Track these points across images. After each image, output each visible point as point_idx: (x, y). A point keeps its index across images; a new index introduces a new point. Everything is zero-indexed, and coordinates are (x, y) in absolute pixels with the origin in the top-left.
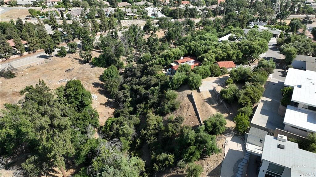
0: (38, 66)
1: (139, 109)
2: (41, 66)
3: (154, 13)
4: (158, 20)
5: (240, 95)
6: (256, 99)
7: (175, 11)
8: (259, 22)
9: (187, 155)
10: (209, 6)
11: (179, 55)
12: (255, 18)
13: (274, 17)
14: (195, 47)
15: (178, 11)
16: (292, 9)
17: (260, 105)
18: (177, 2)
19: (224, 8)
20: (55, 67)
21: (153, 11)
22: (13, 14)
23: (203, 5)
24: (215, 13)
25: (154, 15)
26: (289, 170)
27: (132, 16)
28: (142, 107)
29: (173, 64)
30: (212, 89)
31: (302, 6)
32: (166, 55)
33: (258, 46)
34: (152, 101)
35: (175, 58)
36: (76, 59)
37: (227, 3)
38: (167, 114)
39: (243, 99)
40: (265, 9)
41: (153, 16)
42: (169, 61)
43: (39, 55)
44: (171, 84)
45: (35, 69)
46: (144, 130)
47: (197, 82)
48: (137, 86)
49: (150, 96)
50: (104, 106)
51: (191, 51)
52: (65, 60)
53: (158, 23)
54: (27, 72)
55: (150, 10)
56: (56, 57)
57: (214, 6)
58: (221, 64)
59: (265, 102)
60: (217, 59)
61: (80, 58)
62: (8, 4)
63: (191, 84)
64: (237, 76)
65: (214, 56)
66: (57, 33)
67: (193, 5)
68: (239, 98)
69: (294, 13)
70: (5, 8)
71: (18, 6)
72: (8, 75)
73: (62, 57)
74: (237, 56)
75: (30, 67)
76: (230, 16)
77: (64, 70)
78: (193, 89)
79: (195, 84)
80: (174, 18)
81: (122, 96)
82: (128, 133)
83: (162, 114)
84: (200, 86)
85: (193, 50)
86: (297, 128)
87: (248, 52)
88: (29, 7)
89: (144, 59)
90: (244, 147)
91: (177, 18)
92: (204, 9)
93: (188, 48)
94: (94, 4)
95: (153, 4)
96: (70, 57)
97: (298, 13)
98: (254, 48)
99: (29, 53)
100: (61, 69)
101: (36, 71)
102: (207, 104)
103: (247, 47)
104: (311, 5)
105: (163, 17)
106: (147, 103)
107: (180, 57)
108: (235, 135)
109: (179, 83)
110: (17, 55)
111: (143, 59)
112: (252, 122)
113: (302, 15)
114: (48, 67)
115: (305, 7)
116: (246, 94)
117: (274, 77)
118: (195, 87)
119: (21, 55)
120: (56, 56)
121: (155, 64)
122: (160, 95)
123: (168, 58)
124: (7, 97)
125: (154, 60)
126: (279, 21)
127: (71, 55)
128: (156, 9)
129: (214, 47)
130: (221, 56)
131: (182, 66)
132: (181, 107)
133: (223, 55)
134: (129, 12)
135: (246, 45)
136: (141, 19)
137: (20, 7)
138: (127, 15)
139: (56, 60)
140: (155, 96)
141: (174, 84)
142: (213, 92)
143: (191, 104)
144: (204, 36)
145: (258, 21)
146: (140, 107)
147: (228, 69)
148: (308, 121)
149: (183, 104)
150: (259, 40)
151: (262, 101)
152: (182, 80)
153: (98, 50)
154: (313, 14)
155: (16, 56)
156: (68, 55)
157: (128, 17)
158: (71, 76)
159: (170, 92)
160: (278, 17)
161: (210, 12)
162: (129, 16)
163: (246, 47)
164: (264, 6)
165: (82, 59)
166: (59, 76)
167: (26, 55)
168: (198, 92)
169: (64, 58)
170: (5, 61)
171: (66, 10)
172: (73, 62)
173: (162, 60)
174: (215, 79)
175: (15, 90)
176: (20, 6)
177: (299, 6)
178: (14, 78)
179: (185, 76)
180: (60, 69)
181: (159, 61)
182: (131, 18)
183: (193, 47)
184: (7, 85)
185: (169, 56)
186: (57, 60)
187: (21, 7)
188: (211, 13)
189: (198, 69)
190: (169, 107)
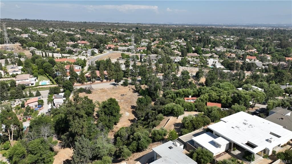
0: (107, 90)
2: (109, 90)
3: (214, 63)
7: (231, 64)
11: (188, 94)
18: (242, 57)
20: (116, 91)
24: (276, 69)
27: (194, 64)
36: (132, 89)
41: (212, 66)
43: (112, 83)
45: (104, 91)
50: (129, 122)
52: (125, 88)
54: (99, 92)
58: (210, 104)
61: (135, 89)
62: (113, 49)
65: (206, 97)
66: (128, 70)
67: (259, 60)
70: (110, 52)
72: (87, 92)
73: (125, 86)
75: (103, 89)
77: (120, 95)
80: (231, 69)
84: (181, 115)
88: (125, 52)
91: (233, 70)
95: (218, 56)
99: (107, 81)
101: (104, 92)
102: (173, 126)
105: (221, 68)
107: (189, 96)
114: (112, 91)
119: (102, 81)
120: (122, 85)
127: (131, 86)
134: (192, 61)
137: (119, 51)
138: (190, 63)
155: (99, 81)
156: (129, 86)
159: (159, 115)
171: (146, 56)
178: (90, 94)
180: (118, 94)
182: (192, 66)
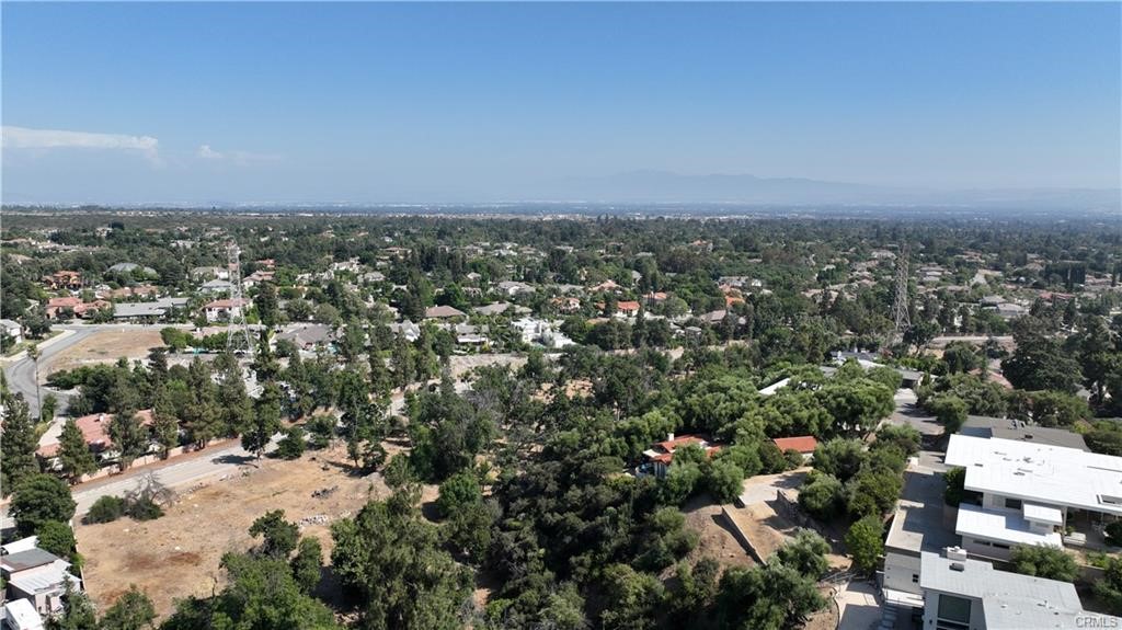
0: (224, 485)
1: (579, 569)
2: (231, 484)
3: (539, 335)
4: (559, 355)
5: (848, 493)
6: (887, 498)
7: (604, 329)
8: (859, 351)
9: (752, 621)
10: (702, 313)
11: (663, 429)
12: (844, 341)
13: (898, 339)
14: (703, 407)
15: (615, 329)
16: (945, 318)
17: (900, 517)
18: (603, 306)
19: (748, 320)
20: (275, 485)
21: (537, 330)
22: (108, 344)
23: (682, 313)
24: (722, 332)
25: (541, 340)
26: (980, 601)
27: (475, 344)
28: (586, 562)
29: (650, 453)
30: (775, 498)
31: (972, 313)
32: (630, 429)
33: (869, 397)
34: (614, 543)
35: (654, 438)
36: (332, 464)
37: (756, 305)
38: (664, 567)
39: (858, 500)
40: (868, 319)
41: (539, 344)
42: (639, 446)
43: (217, 456)
44: (664, 493)
45: (217, 494)
46: (611, 610)
47: (734, 481)
48: (556, 514)
49: (608, 531)
51: (694, 420)
53: (561, 362)
54: (193, 501)
55: (529, 328)
56: (272, 461)
57: (718, 315)
58: (783, 444)
59: (910, 510)
60: (771, 433)
61: (344, 461)
62: (84, 316)
63: (717, 488)
64: (831, 462)
65: (762, 423)
66: (271, 390)
67: (651, 311)
68: (848, 500)
69: (952, 330)
70: (78, 330)
71: (116, 323)
72: (143, 510)
73: (291, 458)
74: (821, 424)
75: (201, 487)
76: (772, 337)
77: (309, 494)
78: (723, 501)
79: (728, 488)
80: (605, 348)
81: (512, 545)
82: (570, 619)
83: (652, 566)
84: (740, 494)
85: (699, 415)
86: (988, 544)
87: (847, 414)
88: (152, 323)
89: (563, 446)
90: (880, 598)
91: (612, 349)
92: (688, 323)
93: (683, 413)
94: (357, 314)
95: (531, 310)
96: (314, 459)
97: (964, 330)
98: (862, 403)
99: (186, 451)
100: (298, 492)
101: (221, 499)
102: (769, 528)
103: (843, 400)
104: (998, 311)
105: (569, 345)
106: (598, 550)
107: (667, 436)
108: (853, 580)
109: (684, 488)
110: (152, 456)
111: (559, 446)
112: (887, 543)
113: (977, 335)
114: (255, 487)
115: (981, 316)
116: (861, 490)
117: (920, 463)
118: (730, 495)
119: (164, 456)
120: (271, 456)
121: (601, 454)
122: (633, 526)
123: (634, 437)
124: (157, 567)
125: (595, 447)
126: (913, 349)
127: (315, 453)
128: (543, 323)
129: (757, 406)
130: (779, 423)
131: (684, 450)
132: (702, 545)
133: (784, 422)
134: (464, 334)
135: (839, 396)
136: (503, 352)
137: (123, 324)
138: (461, 340)
139: (273, 467)
140: (621, 530)
141: (673, 491)
142: (779, 504)
143: (728, 534)
144: (720, 383)
145: (856, 350)
146: (581, 564)
147: (804, 456)
148: (1007, 527)
149: (705, 536)
150: (867, 385)
151: (903, 508)
152: (691, 480)
153: (394, 439)
154: (1008, 334)
155: (150, 459)
156: (306, 456)
157: (465, 347)
158: (334, 509)
159: (663, 514)
160: (908, 338)
161: (709, 329)
162: (464, 344)
163: (839, 399)
164: (863, 312)
165: (353, 463)
166: (297, 510)
167: (175, 458)
168: (738, 507)
169: (296, 461)
170: (117, 474)
172: (326, 473)
173: (620, 442)
174: (774, 478)
175: (177, 548)
176: (123, 321)
177: (963, 312)
178: (160, 519)
179: (698, 471)
180: (295, 492)
181: (613, 446)
182: (471, 350)
183: (697, 409)
184: (147, 537)
185: (638, 432)
186: (278, 469)
187: (127, 324)
188: (712, 334)
189: (728, 453)
190: (670, 546)
